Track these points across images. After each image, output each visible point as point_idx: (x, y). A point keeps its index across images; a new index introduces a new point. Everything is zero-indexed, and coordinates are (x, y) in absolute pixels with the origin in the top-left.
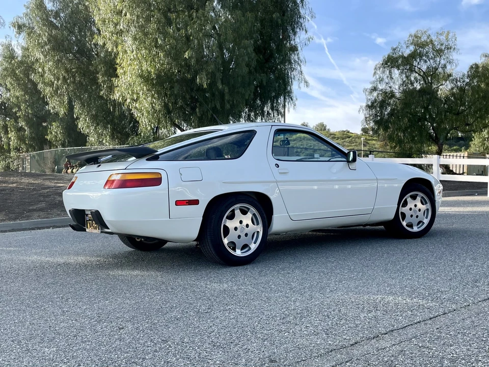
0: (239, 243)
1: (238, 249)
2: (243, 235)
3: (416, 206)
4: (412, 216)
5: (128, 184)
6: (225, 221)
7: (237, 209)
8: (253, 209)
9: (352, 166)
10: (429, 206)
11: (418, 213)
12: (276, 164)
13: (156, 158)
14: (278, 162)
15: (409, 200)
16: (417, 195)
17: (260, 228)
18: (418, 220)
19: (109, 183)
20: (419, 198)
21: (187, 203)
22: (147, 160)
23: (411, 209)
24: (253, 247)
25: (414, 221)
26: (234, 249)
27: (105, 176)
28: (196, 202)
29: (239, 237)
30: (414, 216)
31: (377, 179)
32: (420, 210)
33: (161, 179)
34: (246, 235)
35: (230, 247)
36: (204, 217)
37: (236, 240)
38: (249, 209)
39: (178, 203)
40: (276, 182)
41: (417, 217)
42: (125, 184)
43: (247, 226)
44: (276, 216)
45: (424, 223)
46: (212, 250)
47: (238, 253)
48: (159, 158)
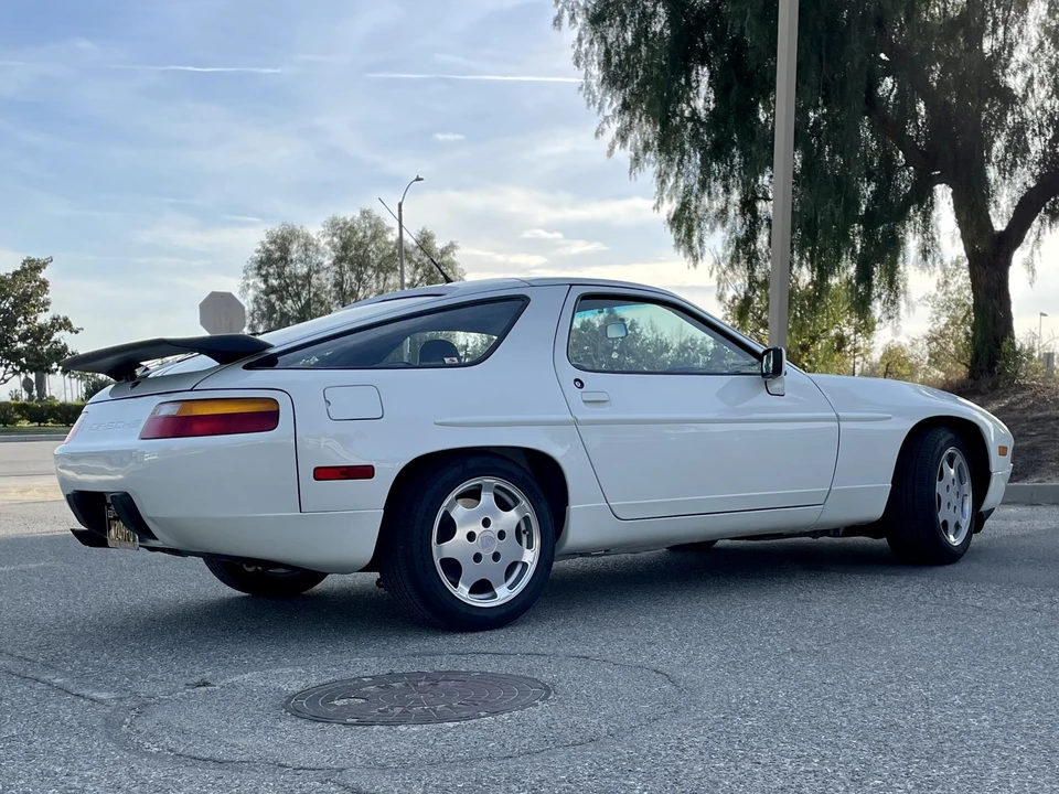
2: (487, 555)
9: (775, 385)
12: (576, 380)
13: (270, 362)
14: (582, 375)
21: (342, 473)
22: (246, 367)
28: (366, 472)
29: (477, 558)
31: (839, 419)
33: (277, 413)
34: (496, 557)
36: (386, 508)
39: (322, 473)
40: (576, 423)
42: (189, 426)
44: (575, 508)
48: (277, 362)
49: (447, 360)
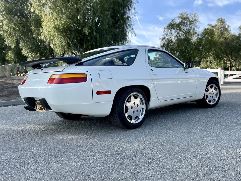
0: (134, 116)
1: (133, 119)
2: (135, 111)
3: (212, 91)
4: (210, 96)
5: (64, 81)
6: (126, 103)
7: (132, 96)
8: (140, 96)
9: (187, 70)
10: (218, 91)
11: (213, 95)
12: (151, 69)
13: (81, 64)
14: (152, 68)
15: (209, 88)
16: (213, 86)
17: (144, 107)
18: (213, 98)
19: (51, 81)
20: (213, 88)
21: (103, 93)
22: (76, 65)
23: (210, 93)
24: (141, 117)
25: (211, 99)
26: (131, 120)
27: (48, 76)
28: (109, 92)
29: (134, 112)
30: (212, 96)
31: (197, 78)
32: (214, 93)
34: (137, 111)
35: (129, 118)
36: (114, 101)
37: (131, 114)
38: (138, 96)
39: (98, 93)
40: (152, 79)
41: (213, 97)
42: (62, 81)
43: (138, 105)
44: (152, 99)
45: (215, 100)
46: (119, 121)
47: (133, 122)
48: (83, 64)
49: (124, 64)
